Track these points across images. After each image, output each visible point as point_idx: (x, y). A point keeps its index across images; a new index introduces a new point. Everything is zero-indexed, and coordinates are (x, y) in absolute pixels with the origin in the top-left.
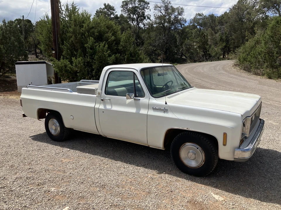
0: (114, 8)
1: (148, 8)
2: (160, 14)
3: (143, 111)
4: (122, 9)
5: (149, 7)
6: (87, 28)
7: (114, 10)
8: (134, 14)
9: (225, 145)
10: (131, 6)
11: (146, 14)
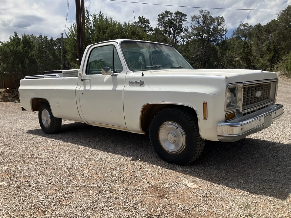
0: (149, 21)
1: (185, 20)
2: (197, 25)
3: (120, 88)
4: (159, 23)
5: (187, 19)
6: (110, 33)
7: (148, 23)
8: (170, 27)
9: (205, 118)
10: (167, 19)
11: (183, 26)
